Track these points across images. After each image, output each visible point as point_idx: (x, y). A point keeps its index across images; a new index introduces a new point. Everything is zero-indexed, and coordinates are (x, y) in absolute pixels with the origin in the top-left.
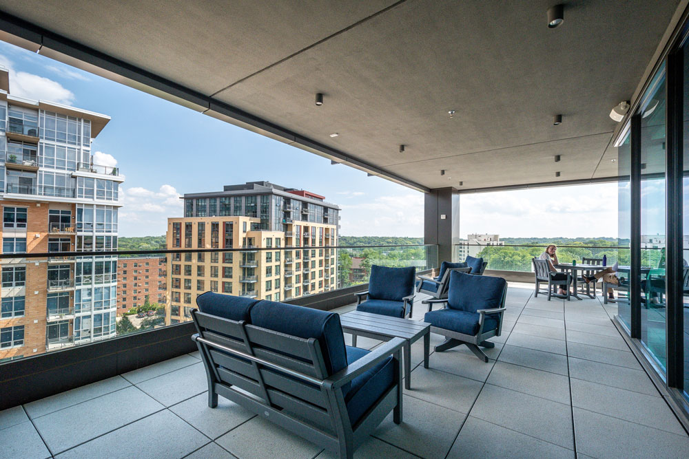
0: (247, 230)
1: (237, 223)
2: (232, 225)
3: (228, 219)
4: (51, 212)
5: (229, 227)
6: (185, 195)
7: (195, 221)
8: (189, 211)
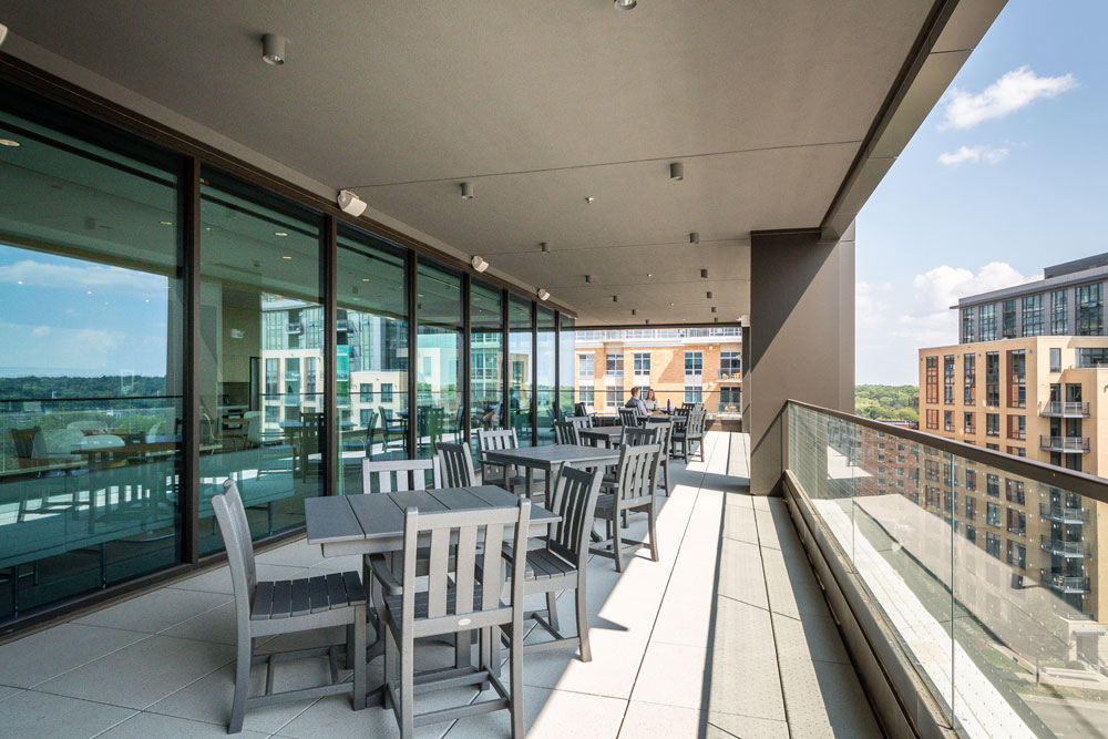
0: (1065, 366)
1: (1034, 351)
2: (1023, 356)
3: (1015, 344)
4: (722, 355)
5: (1017, 361)
6: (960, 300)
7: (980, 350)
8: (966, 332)
